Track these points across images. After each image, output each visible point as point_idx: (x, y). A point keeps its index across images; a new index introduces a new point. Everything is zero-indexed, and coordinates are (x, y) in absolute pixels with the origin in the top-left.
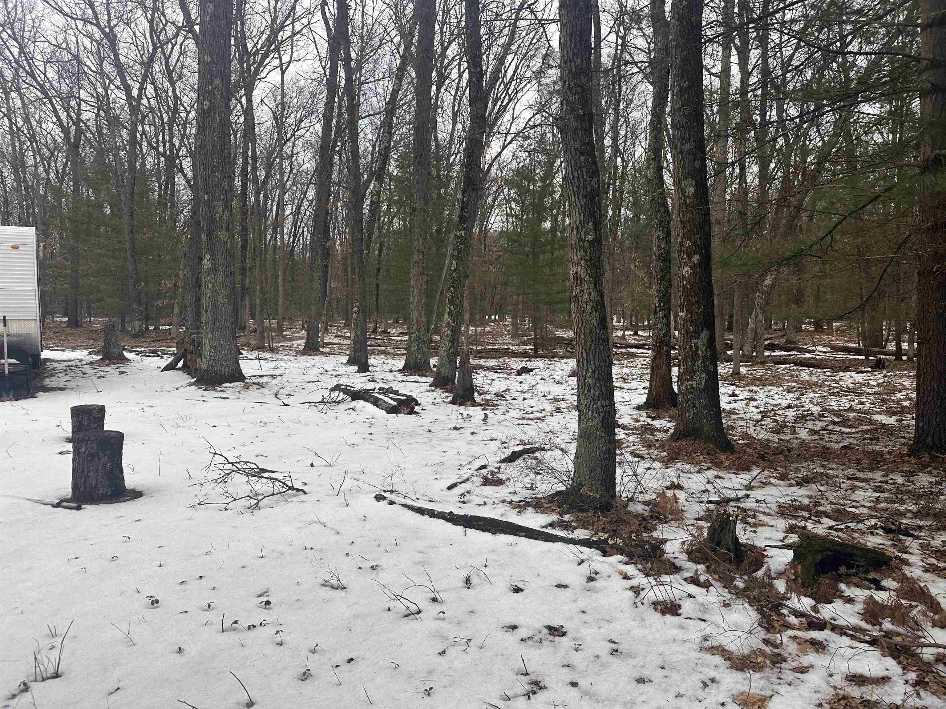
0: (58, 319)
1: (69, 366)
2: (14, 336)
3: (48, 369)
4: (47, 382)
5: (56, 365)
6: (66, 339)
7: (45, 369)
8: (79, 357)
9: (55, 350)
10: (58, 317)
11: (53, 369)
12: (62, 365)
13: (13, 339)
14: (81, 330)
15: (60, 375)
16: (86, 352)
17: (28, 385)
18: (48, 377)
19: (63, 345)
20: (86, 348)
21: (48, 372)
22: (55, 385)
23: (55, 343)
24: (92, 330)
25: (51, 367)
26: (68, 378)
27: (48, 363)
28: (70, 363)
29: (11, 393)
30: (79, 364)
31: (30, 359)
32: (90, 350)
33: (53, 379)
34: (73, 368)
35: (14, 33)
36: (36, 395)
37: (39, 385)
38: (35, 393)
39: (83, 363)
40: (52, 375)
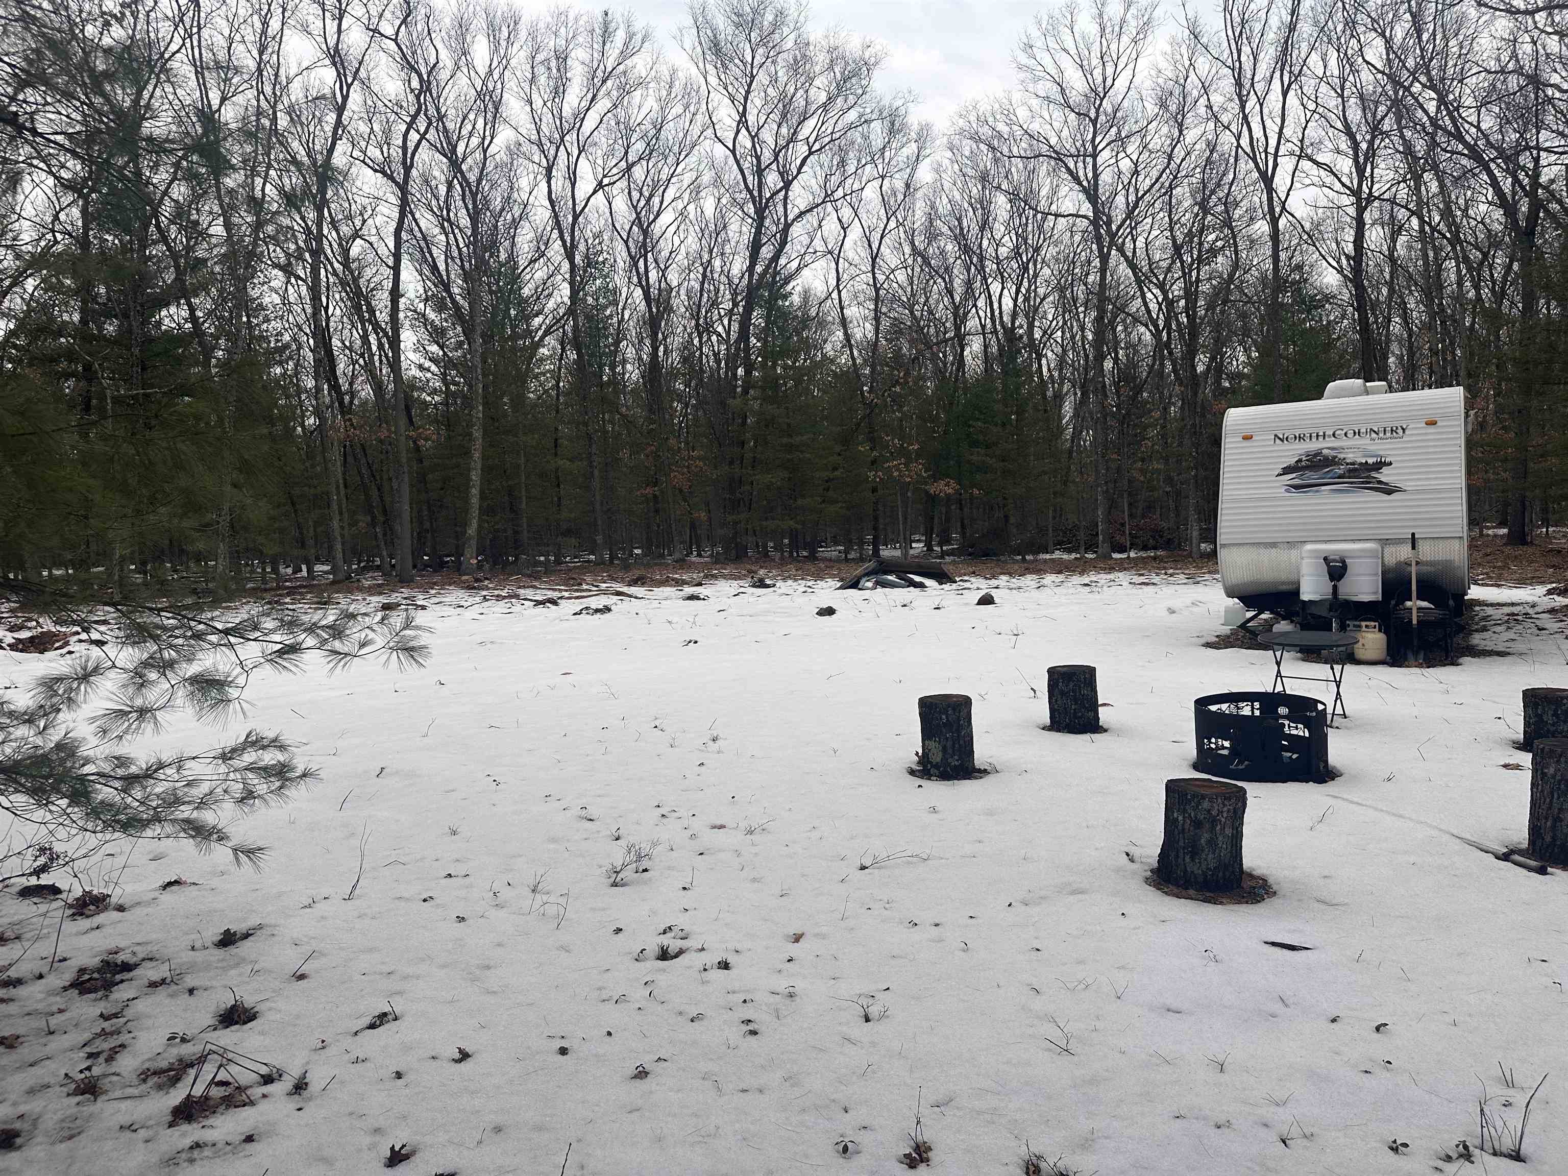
0: (1490, 532)
1: (1513, 614)
2: (1428, 563)
3: (1477, 618)
4: (1477, 639)
5: (1490, 611)
6: (1506, 567)
7: (1472, 618)
8: (1530, 599)
9: (1487, 585)
10: (1488, 528)
11: (1485, 618)
12: (1501, 611)
13: (1425, 569)
14: (1530, 550)
15: (1498, 629)
16: (1541, 590)
17: (1446, 643)
18: (1477, 631)
19: (1500, 577)
20: (1542, 583)
21: (1477, 624)
22: (1490, 646)
23: (1487, 574)
24: (1551, 550)
25: (1482, 614)
26: (1511, 635)
27: (1477, 608)
28: (1515, 610)
29: (1422, 656)
30: (1531, 611)
31: (1451, 602)
32: (1549, 586)
33: (1486, 635)
34: (1520, 618)
35: (1430, 79)
36: (1461, 660)
37: (1464, 644)
38: (1458, 658)
39: (1538, 609)
40: (1484, 629)
